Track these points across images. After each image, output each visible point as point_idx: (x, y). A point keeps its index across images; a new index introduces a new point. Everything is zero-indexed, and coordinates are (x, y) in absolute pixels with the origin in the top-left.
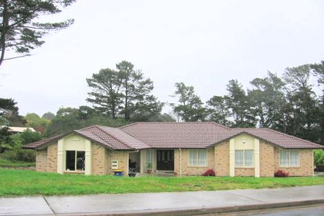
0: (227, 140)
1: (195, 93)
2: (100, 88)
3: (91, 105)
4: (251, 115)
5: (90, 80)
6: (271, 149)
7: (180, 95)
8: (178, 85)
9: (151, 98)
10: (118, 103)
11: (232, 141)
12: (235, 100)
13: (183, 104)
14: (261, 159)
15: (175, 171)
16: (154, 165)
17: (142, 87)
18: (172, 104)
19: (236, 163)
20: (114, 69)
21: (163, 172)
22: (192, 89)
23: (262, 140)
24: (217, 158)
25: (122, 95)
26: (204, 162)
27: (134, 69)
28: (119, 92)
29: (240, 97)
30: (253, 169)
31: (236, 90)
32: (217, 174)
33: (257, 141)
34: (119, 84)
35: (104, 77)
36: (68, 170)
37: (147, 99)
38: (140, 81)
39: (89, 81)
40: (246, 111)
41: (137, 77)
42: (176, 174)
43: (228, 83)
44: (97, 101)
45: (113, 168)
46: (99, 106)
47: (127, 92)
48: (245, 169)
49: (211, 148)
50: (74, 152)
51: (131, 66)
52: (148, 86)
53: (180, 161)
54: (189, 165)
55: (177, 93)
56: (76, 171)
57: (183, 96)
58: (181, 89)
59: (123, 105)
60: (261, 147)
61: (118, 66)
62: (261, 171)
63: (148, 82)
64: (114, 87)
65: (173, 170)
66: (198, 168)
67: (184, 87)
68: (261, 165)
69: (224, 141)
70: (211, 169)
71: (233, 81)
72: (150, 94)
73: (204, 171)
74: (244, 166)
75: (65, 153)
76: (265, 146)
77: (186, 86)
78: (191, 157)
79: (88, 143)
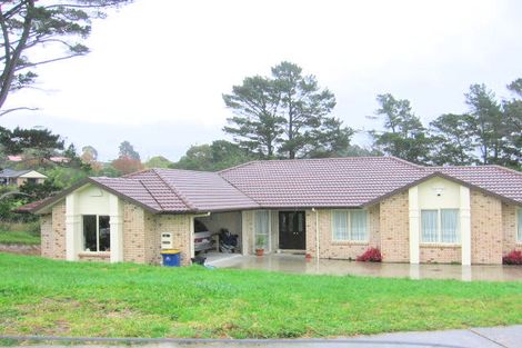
0: (404, 191)
1: (411, 112)
2: (247, 110)
3: (229, 138)
4: (513, 147)
5: (229, 97)
6: (496, 207)
7: (385, 115)
8: (382, 98)
9: (332, 123)
10: (276, 133)
11: (413, 192)
12: (482, 121)
13: (391, 131)
14: (474, 227)
15: (308, 251)
16: (273, 239)
17: (316, 105)
18: (371, 132)
19: (424, 236)
20: (268, 76)
21: (289, 253)
22: (406, 104)
23: (474, 189)
24: (384, 226)
25: (281, 120)
26: (362, 234)
27: (303, 74)
28: (278, 115)
29: (492, 115)
30: (457, 248)
31: (482, 102)
32: (385, 259)
33: (465, 192)
34: (276, 100)
35: (251, 90)
36: (88, 252)
37: (326, 124)
38: (313, 94)
39: (227, 99)
40: (504, 139)
41: (308, 88)
42: (308, 256)
43: (468, 91)
44: (242, 132)
45: (164, 246)
46: (244, 139)
47: (291, 113)
48: (442, 248)
49: (374, 207)
50: (95, 216)
51: (297, 70)
52: (327, 102)
53: (317, 231)
54: (333, 240)
55: (381, 112)
56: (98, 252)
57: (392, 117)
58: (388, 104)
59: (285, 137)
60: (473, 203)
61: (275, 71)
62: (474, 252)
63: (326, 95)
64: (269, 107)
65: (305, 248)
66: (350, 245)
67: (392, 102)
68: (474, 239)
69: (396, 192)
70: (375, 247)
71: (477, 86)
72: (330, 116)
73: (361, 252)
74: (440, 243)
75: (81, 220)
76: (481, 200)
77: (397, 99)
78: (337, 225)
79: (114, 200)
